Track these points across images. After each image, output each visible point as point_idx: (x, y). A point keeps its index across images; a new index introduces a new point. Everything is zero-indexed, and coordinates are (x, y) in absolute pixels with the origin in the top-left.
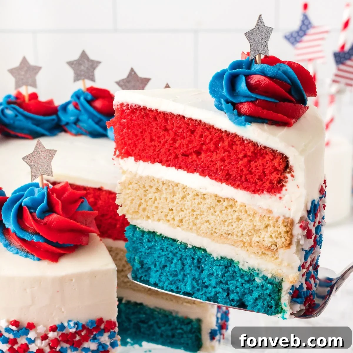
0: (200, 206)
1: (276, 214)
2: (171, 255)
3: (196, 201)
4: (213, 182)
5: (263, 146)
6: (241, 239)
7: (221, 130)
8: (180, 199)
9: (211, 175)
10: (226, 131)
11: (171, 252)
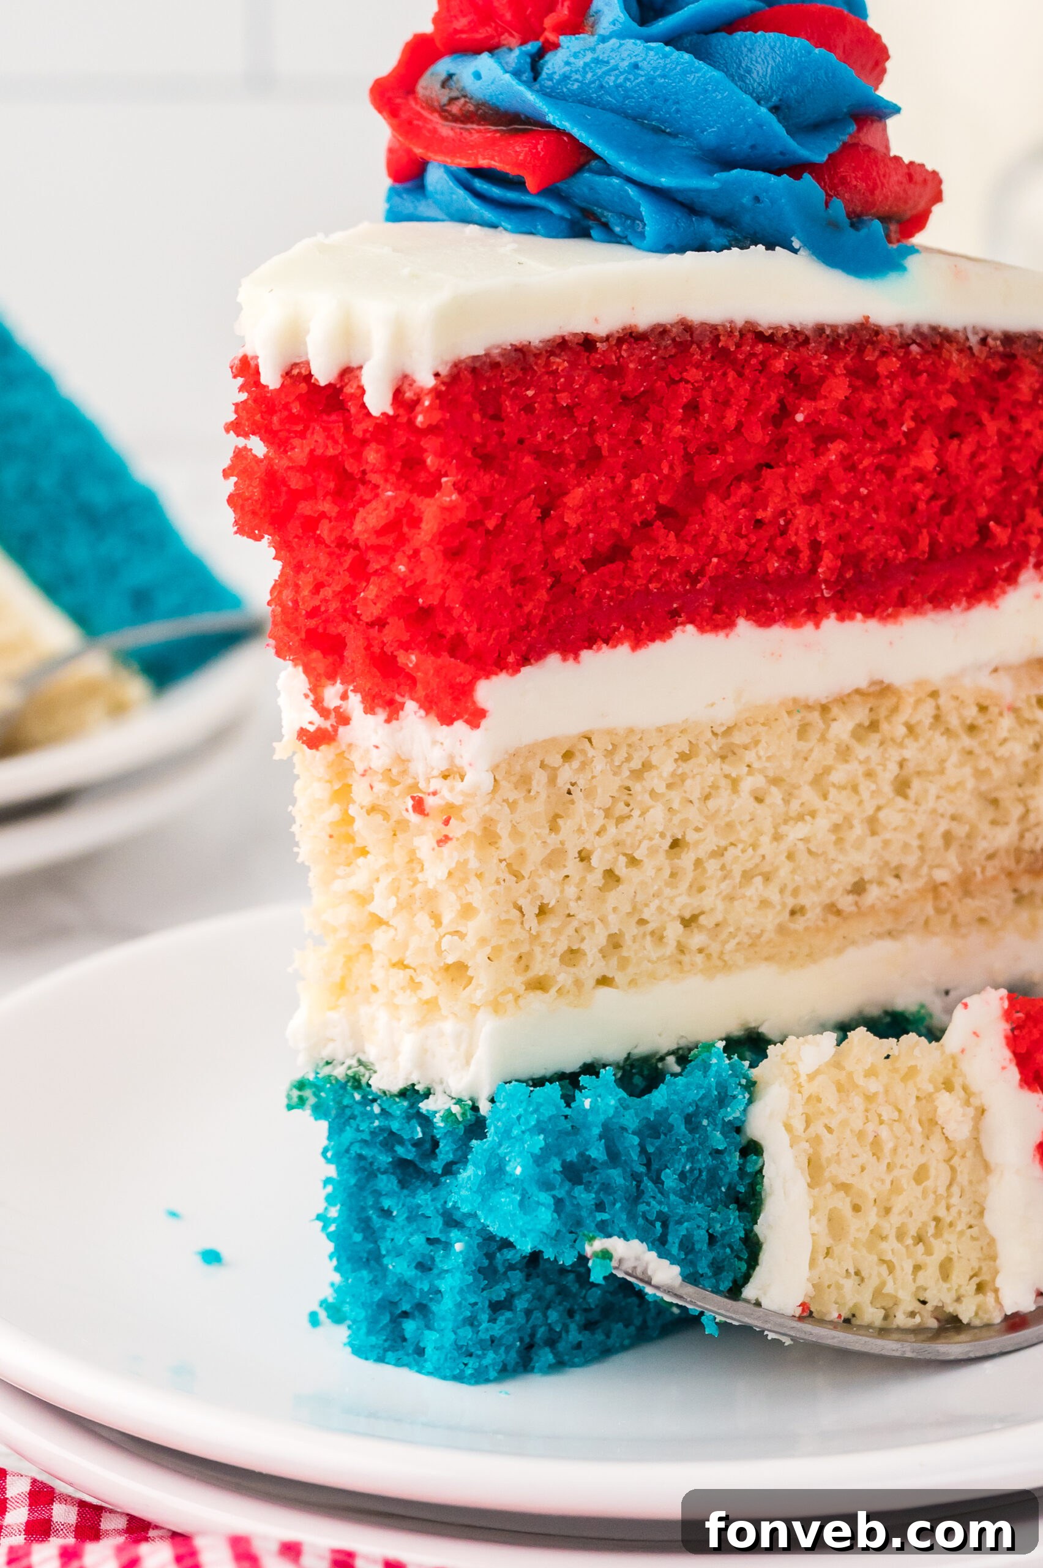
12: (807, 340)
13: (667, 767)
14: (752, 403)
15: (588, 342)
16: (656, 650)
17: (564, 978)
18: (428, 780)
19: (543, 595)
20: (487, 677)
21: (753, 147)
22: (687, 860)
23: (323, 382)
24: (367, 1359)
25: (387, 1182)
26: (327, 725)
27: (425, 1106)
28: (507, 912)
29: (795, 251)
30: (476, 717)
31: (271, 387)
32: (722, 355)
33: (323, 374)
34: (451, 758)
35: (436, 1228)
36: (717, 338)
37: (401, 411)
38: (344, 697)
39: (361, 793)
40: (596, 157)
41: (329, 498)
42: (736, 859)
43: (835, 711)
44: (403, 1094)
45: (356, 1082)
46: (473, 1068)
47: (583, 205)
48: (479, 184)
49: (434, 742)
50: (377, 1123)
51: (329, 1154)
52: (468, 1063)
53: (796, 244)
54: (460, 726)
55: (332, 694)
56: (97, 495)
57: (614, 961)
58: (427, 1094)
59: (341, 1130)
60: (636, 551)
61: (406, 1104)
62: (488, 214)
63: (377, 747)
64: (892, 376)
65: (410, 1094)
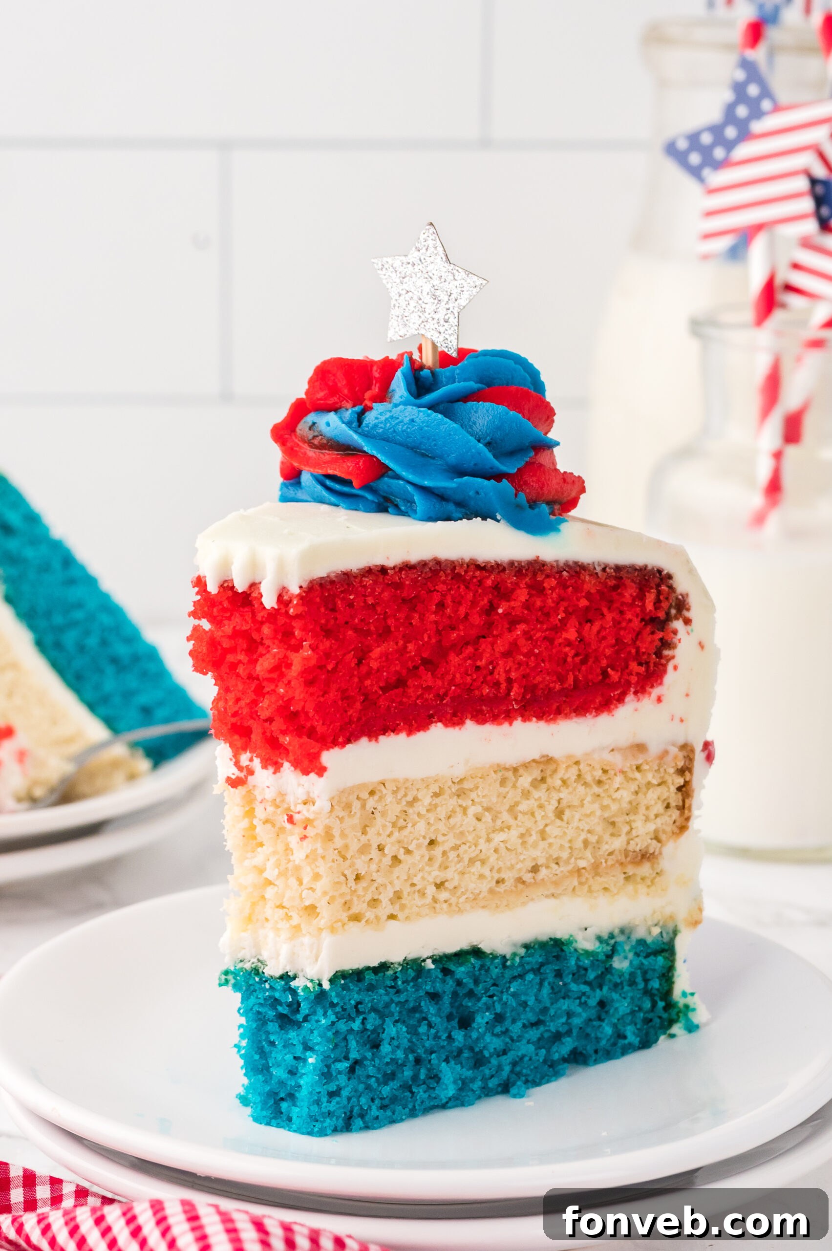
0: (452, 821)
1: (654, 749)
2: (373, 1021)
3: (442, 812)
4: (489, 729)
5: (610, 568)
6: (570, 867)
7: (498, 565)
8: (389, 829)
9: (481, 712)
10: (512, 563)
11: (374, 1009)
12: (504, 569)
13: (426, 800)
14: (474, 603)
15: (383, 570)
16: (420, 737)
17: (369, 914)
18: (296, 805)
19: (358, 705)
20: (328, 750)
21: (475, 465)
22: (438, 851)
23: (240, 591)
24: (261, 1124)
25: (273, 1027)
26: (242, 775)
27: (293, 984)
28: (338, 877)
29: (498, 521)
30: (321, 771)
31: (213, 593)
32: (457, 577)
33: (241, 586)
34: (308, 793)
35: (299, 1050)
36: (454, 568)
37: (282, 607)
38: (251, 760)
39: (260, 813)
40: (391, 469)
41: (243, 652)
42: (466, 851)
43: (521, 771)
44: (281, 977)
45: (256, 971)
46: (319, 962)
47: (385, 494)
48: (328, 483)
49: (299, 785)
50: (267, 994)
51: (241, 1011)
52: (317, 960)
53: (499, 517)
54: (313, 776)
55: (245, 758)
56: (122, 650)
57: (397, 906)
58: (295, 978)
59: (248, 998)
60: (410, 682)
61: (283, 983)
62: (333, 499)
63: (268, 787)
64: (553, 589)
65: (286, 977)
